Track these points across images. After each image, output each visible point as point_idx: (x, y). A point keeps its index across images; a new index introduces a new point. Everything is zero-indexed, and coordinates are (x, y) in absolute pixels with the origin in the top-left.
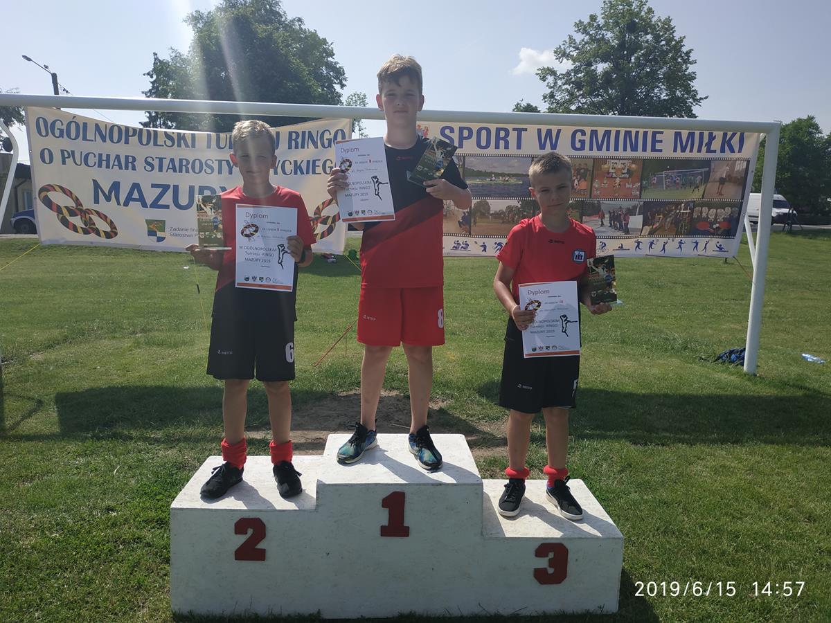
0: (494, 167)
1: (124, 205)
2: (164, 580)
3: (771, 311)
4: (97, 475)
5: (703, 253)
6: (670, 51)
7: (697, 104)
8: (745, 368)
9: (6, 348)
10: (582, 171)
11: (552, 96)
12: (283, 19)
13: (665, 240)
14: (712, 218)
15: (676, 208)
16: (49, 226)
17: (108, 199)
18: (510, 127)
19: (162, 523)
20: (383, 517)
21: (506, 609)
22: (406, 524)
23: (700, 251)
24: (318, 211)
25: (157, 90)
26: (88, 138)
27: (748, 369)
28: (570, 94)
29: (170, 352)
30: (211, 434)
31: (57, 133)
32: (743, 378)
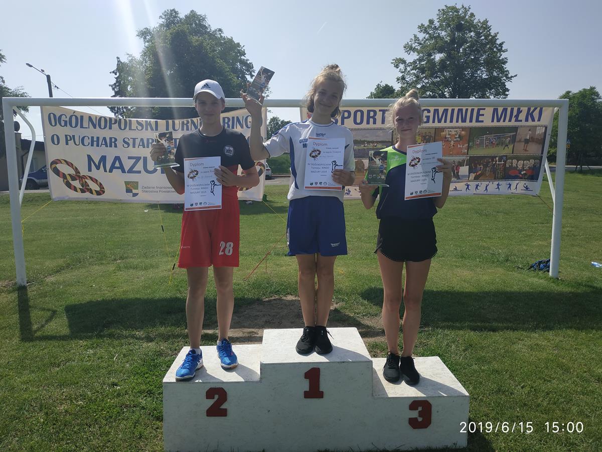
0: (366, 137)
1: (109, 172)
2: (156, 432)
3: (568, 231)
4: (102, 361)
5: (514, 191)
6: (488, 43)
7: (509, 81)
8: (550, 274)
9: (29, 274)
10: (427, 137)
11: (403, 78)
12: (208, 30)
13: (487, 183)
14: (520, 167)
15: (493, 161)
16: (57, 187)
17: (98, 168)
18: (377, 109)
20: (305, 385)
21: (391, 446)
22: (321, 390)
25: (120, 83)
26: (84, 126)
27: (552, 275)
28: (416, 77)
29: (142, 273)
30: (177, 330)
31: (63, 123)
32: (549, 281)
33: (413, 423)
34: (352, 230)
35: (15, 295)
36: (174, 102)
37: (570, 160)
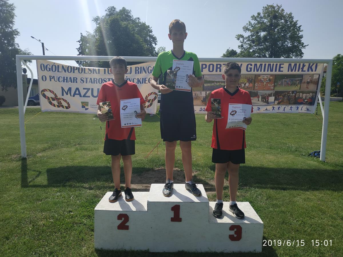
0: (215, 79)
1: (73, 96)
2: (91, 237)
3: (334, 135)
4: (65, 199)
5: (301, 111)
6: (292, 26)
7: (304, 48)
8: (320, 159)
9: (28, 151)
10: (250, 80)
11: (242, 46)
12: (132, 19)
13: (285, 106)
14: (304, 97)
15: (288, 94)
16: (44, 105)
17: (67, 94)
18: (222, 63)
20: (172, 214)
21: (219, 250)
23: (299, 110)
24: (147, 97)
25: (82, 48)
26: (59, 71)
27: (322, 159)
28: (250, 45)
29: (90, 153)
30: (106, 184)
31: (48, 69)
32: (319, 163)
33: (232, 238)
35: (20, 163)
37: (339, 94)
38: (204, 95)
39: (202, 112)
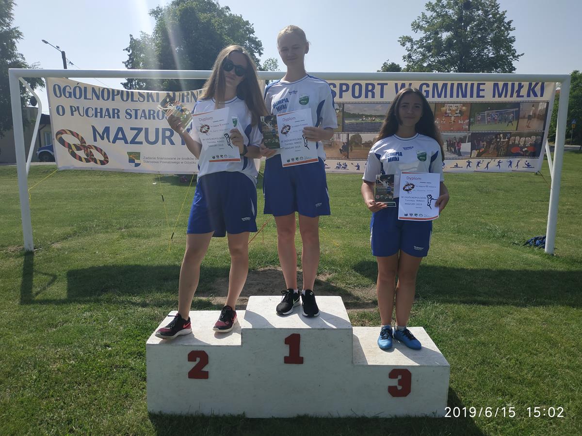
0: (365, 111)
1: (113, 143)
2: (142, 392)
3: (568, 209)
4: (98, 324)
5: (515, 169)
6: (495, 22)
7: (516, 60)
8: (546, 250)
9: (36, 240)
11: (410, 56)
12: (216, 8)
13: (489, 160)
14: (522, 144)
16: (63, 158)
17: (102, 138)
18: (375, 82)
19: (141, 355)
20: (286, 351)
21: (370, 413)
23: (514, 167)
25: (133, 60)
26: (88, 98)
28: (423, 55)
29: (145, 241)
31: (67, 95)
32: (544, 257)
33: (393, 391)
34: (352, 205)
35: (22, 260)
36: (182, 74)
37: (574, 140)
38: (345, 141)
39: (340, 170)
